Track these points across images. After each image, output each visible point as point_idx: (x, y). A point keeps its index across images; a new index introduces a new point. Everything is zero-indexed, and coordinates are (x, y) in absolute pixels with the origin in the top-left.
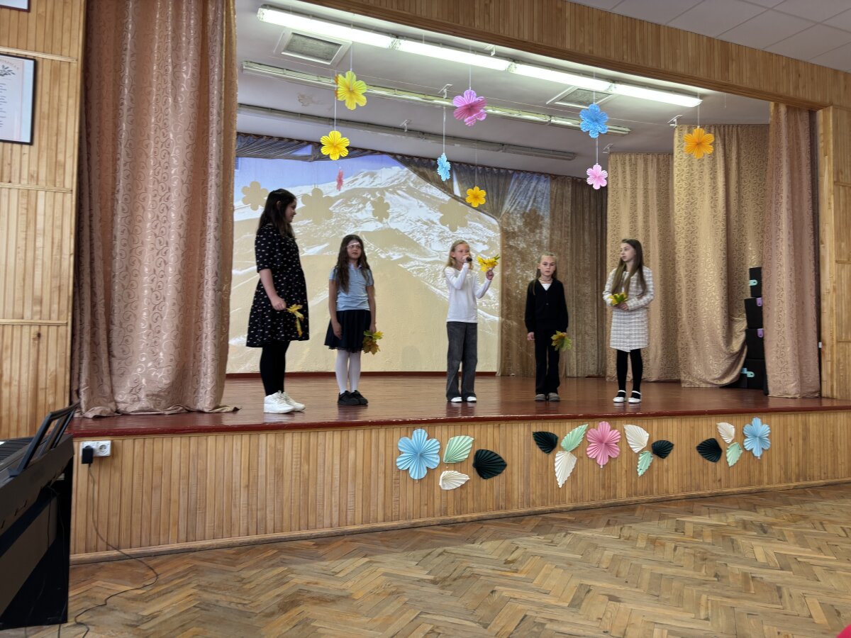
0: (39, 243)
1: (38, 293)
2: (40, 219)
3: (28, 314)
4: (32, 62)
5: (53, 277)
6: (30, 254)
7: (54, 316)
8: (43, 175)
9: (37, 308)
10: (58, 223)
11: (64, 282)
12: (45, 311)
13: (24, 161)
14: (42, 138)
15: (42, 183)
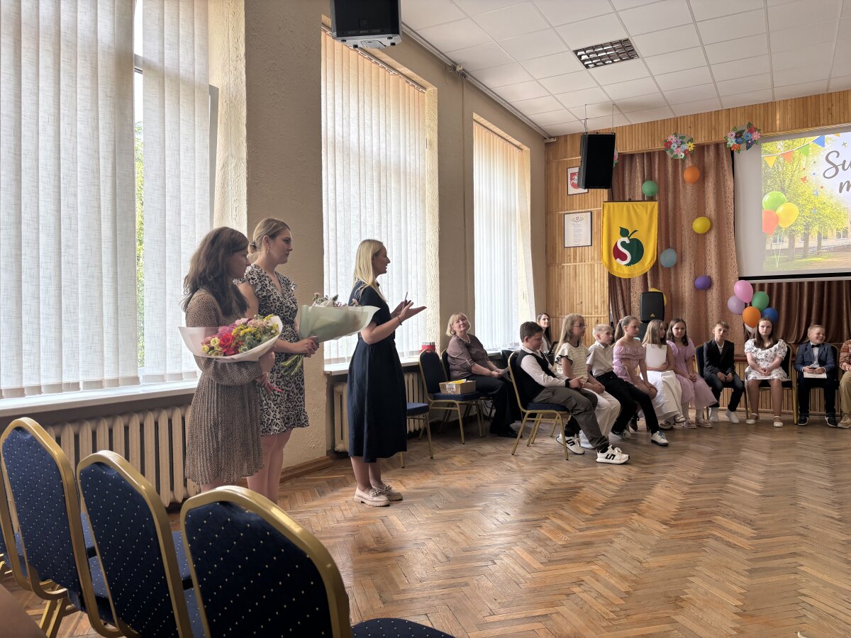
0: (596, 285)
1: (596, 304)
2: (596, 275)
3: (593, 313)
4: (590, 213)
5: (601, 297)
6: (593, 289)
7: (602, 313)
8: (596, 258)
9: (596, 310)
10: (602, 275)
11: (605, 299)
12: (599, 312)
13: (589, 252)
14: (595, 243)
15: (596, 260)
